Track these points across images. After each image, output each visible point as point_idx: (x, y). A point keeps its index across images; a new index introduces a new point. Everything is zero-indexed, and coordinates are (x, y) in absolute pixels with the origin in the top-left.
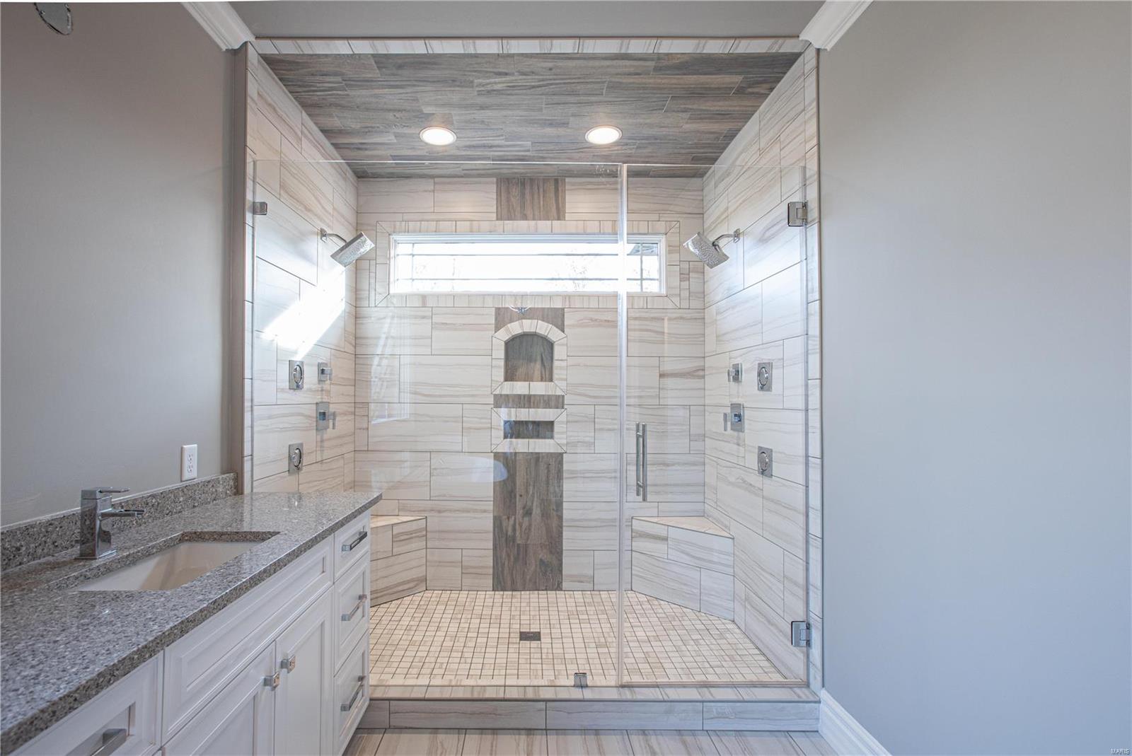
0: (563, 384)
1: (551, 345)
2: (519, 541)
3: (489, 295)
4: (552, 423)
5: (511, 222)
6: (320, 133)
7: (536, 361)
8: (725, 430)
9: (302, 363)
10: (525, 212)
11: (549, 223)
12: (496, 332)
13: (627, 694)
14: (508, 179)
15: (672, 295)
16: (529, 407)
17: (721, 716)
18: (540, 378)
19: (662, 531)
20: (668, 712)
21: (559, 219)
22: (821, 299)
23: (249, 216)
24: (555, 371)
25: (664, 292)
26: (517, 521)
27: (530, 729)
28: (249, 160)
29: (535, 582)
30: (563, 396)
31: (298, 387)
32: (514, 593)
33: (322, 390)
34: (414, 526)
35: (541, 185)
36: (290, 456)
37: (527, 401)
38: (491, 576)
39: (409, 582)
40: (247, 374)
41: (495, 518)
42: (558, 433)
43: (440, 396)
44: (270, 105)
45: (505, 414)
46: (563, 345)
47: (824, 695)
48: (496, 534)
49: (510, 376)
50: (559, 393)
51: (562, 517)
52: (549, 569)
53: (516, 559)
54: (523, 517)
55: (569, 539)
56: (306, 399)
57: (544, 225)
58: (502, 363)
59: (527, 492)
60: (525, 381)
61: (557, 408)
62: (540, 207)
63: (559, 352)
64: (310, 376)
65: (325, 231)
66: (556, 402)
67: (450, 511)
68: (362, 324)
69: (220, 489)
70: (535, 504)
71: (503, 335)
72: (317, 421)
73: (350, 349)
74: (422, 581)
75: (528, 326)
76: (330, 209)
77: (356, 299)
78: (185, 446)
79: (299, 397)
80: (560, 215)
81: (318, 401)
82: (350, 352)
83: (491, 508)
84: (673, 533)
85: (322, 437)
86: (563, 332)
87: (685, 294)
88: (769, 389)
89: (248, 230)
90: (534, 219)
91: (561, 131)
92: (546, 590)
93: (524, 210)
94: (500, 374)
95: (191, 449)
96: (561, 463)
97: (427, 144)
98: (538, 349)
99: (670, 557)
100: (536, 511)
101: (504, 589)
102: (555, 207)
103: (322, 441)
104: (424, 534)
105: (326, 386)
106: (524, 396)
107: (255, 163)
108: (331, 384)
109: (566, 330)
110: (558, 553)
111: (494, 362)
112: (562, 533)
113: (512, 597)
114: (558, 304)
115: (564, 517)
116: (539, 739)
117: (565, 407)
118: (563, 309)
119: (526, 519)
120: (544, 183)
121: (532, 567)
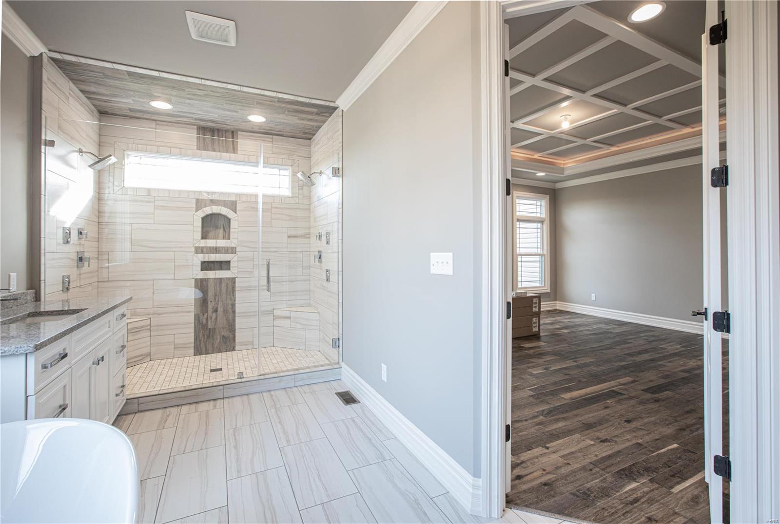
0: (236, 241)
1: (229, 220)
2: (210, 326)
3: (191, 191)
4: (230, 261)
5: (206, 152)
6: (80, 92)
7: (220, 228)
8: (315, 262)
9: (70, 228)
10: (214, 147)
11: (229, 154)
12: (196, 212)
13: (262, 377)
14: (204, 128)
15: (295, 197)
16: (216, 253)
17: (302, 380)
18: (222, 237)
19: (287, 314)
20: (280, 381)
21: (234, 153)
22: (342, 208)
23: (43, 147)
24: (231, 234)
25: (290, 195)
26: (209, 316)
27: (215, 399)
28: (43, 116)
29: (220, 349)
30: (236, 247)
31: (68, 242)
32: (207, 355)
33: (80, 244)
34: (142, 324)
35: (224, 133)
36: (63, 282)
37: (216, 250)
38: (193, 348)
39: (139, 356)
40: (42, 236)
41: (195, 315)
42: (232, 267)
43: (161, 248)
44: (53, 83)
45: (201, 257)
46: (236, 220)
47: (343, 364)
48: (196, 324)
49: (204, 237)
50: (233, 245)
51: (235, 311)
52: (228, 340)
53: (208, 337)
54: (212, 313)
55: (239, 323)
56: (71, 250)
57: (226, 155)
58: (200, 229)
59: (215, 299)
60: (213, 239)
61: (233, 254)
62: (223, 146)
63: (233, 224)
64: (74, 235)
65: (82, 150)
66: (233, 251)
67: (166, 313)
68: (102, 204)
69: (29, 298)
70: (219, 305)
71: (201, 214)
72: (77, 263)
73: (96, 219)
74: (147, 356)
75: (216, 209)
76: (84, 135)
77: (99, 188)
78: (11, 274)
79: (67, 248)
80: (234, 150)
81: (79, 251)
82: (96, 221)
83: (193, 310)
84: (293, 314)
85: (80, 272)
86: (236, 213)
87: (301, 196)
88: (329, 244)
89: (43, 155)
90: (219, 152)
91: (234, 114)
92: (226, 351)
93: (214, 145)
94: (199, 235)
95: (13, 275)
96: (234, 283)
97: (152, 106)
98: (221, 222)
99: (292, 326)
100: (220, 309)
101: (201, 354)
102: (232, 146)
103: (80, 275)
104: (149, 328)
105: (82, 242)
106: (213, 247)
107: (46, 118)
108: (85, 240)
109: (237, 213)
110: (233, 331)
111: (195, 229)
112: (235, 320)
113: (206, 357)
114: (233, 199)
115: (236, 311)
116: (219, 402)
117: (237, 253)
118: (236, 201)
119: (214, 314)
120: (225, 133)
121: (218, 339)
